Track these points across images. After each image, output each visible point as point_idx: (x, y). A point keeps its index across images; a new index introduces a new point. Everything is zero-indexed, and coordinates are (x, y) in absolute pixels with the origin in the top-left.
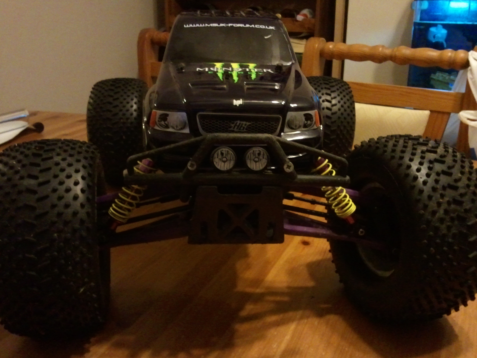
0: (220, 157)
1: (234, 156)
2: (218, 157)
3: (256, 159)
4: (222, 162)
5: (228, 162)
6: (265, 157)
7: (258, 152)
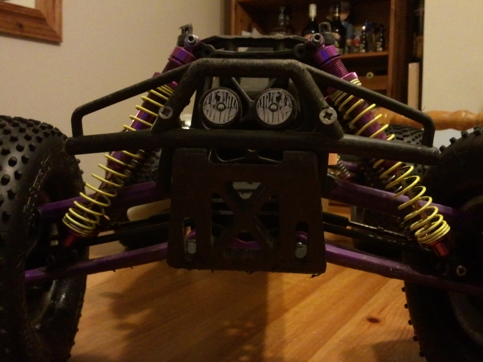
0: (214, 102)
1: (237, 102)
2: (210, 103)
3: (274, 107)
4: (218, 111)
5: (227, 110)
6: (288, 103)
7: (277, 95)
